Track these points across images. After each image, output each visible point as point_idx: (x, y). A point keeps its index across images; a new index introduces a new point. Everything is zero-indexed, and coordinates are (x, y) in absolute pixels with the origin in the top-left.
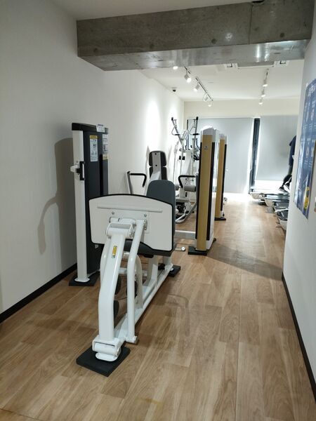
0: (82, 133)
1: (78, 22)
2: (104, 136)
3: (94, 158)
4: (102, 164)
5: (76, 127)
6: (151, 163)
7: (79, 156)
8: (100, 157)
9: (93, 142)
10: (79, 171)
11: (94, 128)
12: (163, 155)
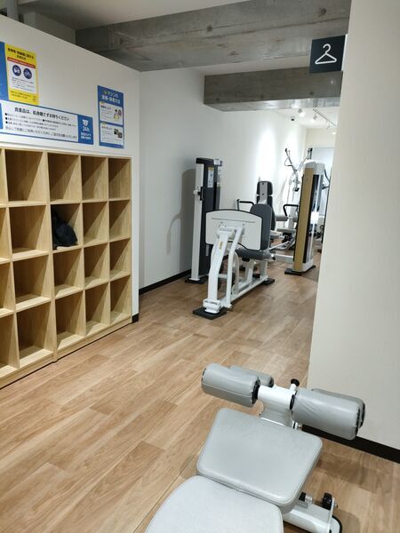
0: (203, 165)
1: (206, 77)
2: (219, 168)
3: (210, 185)
4: (216, 190)
5: (199, 161)
6: (258, 192)
7: (199, 183)
8: (215, 184)
9: (211, 172)
10: (199, 193)
11: (212, 161)
12: (270, 185)
